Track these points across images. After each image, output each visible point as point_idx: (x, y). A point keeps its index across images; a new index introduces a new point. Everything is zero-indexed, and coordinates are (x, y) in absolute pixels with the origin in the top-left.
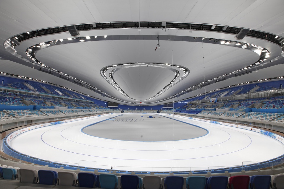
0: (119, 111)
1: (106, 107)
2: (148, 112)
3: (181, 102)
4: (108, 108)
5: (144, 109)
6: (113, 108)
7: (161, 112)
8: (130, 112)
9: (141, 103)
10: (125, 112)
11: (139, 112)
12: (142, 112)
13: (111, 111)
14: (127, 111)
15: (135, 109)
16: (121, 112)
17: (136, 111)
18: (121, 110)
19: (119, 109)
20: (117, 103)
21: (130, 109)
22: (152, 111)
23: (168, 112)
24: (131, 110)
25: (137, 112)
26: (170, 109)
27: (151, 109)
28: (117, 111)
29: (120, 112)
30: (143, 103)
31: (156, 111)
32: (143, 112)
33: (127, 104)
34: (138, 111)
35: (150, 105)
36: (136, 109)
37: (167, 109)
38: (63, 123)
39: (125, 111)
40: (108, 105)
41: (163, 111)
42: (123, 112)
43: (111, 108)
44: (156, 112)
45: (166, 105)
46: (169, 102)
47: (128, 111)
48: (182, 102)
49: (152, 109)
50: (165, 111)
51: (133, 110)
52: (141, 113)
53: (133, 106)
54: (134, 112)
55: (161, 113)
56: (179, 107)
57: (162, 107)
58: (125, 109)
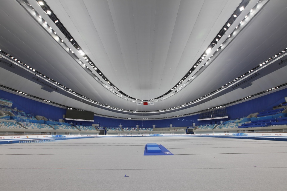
0: (95, 131)
2: (164, 133)
4: (62, 123)
5: (154, 126)
6: (81, 123)
7: (197, 130)
8: (121, 133)
10: (109, 133)
11: (142, 133)
12: (150, 133)
13: (72, 129)
14: (114, 131)
15: (134, 127)
16: (100, 134)
17: (135, 131)
18: (102, 128)
19: (95, 126)
20: (93, 113)
21: (123, 127)
23: (217, 129)
24: (126, 130)
25: (139, 134)
27: (169, 127)
29: (96, 133)
31: (183, 129)
32: (153, 133)
33: (117, 116)
34: (141, 131)
35: (167, 116)
36: (137, 126)
37: (211, 122)
39: (109, 130)
41: (200, 128)
42: (105, 134)
43: (75, 124)
44: (184, 131)
45: (205, 114)
46: (214, 105)
47: (118, 131)
50: (207, 128)
51: (129, 128)
52: (148, 135)
53: (130, 121)
54: (131, 134)
55: (198, 133)
57: (198, 120)
58: (110, 127)
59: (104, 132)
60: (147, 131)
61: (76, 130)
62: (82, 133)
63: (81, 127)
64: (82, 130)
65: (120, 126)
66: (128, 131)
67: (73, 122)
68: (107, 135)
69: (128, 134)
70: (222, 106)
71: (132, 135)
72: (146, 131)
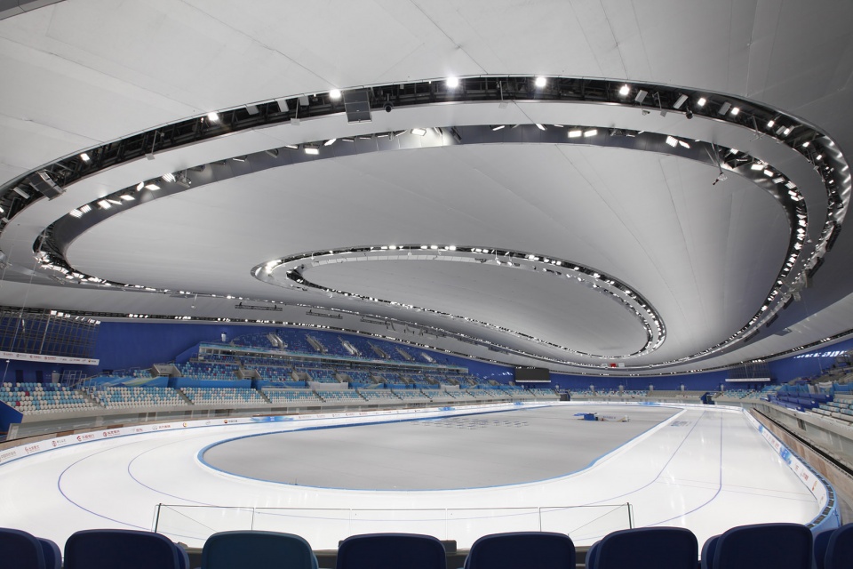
0: (554, 396)
1: (511, 383)
2: (665, 401)
3: (809, 353)
4: (513, 387)
5: (651, 387)
6: (534, 386)
7: (720, 398)
8: (593, 399)
9: (614, 365)
10: (575, 399)
11: (628, 400)
12: (640, 400)
13: (526, 394)
14: (582, 396)
15: (615, 388)
16: (561, 400)
17: (616, 395)
18: (563, 392)
19: (554, 389)
20: (546, 370)
21: (597, 389)
22: (681, 396)
23: (747, 399)
24: (600, 393)
25: (622, 400)
26: (758, 387)
28: (546, 395)
29: (555, 399)
30: (621, 366)
31: (698, 395)
32: (645, 400)
34: (625, 395)
35: (673, 371)
36: (620, 387)
37: (748, 386)
38: (291, 420)
39: (574, 394)
40: (514, 378)
41: (725, 397)
42: (568, 400)
43: (528, 387)
44: (697, 398)
45: (738, 370)
46: (750, 356)
47: (588, 395)
48: (814, 352)
49: (683, 387)
50: (735, 396)
51: (607, 389)
52: (636, 403)
53: (606, 378)
54: (610, 400)
55: (722, 403)
56: (800, 379)
57: (727, 380)
58: (576, 389)
59: (566, 398)
60: (636, 396)
61: (530, 396)
62: (539, 399)
63: (536, 390)
64: (538, 396)
65: (592, 387)
66: (604, 396)
67: (524, 384)
68: (571, 402)
69: (604, 400)
70: (762, 359)
71: (610, 403)
72: (634, 395)
